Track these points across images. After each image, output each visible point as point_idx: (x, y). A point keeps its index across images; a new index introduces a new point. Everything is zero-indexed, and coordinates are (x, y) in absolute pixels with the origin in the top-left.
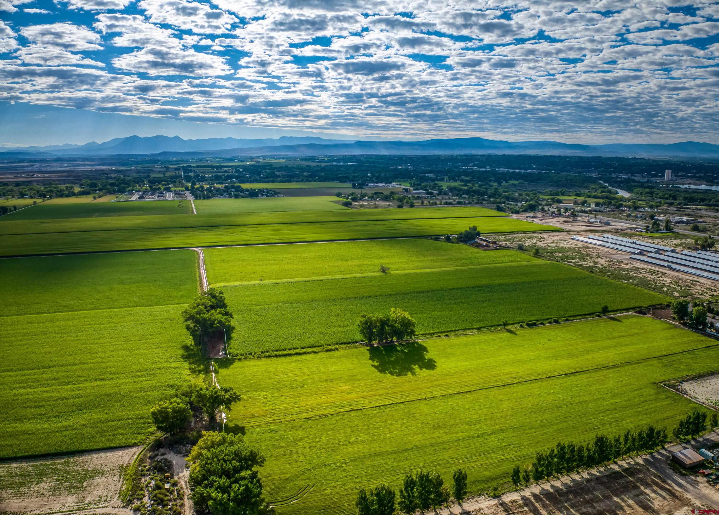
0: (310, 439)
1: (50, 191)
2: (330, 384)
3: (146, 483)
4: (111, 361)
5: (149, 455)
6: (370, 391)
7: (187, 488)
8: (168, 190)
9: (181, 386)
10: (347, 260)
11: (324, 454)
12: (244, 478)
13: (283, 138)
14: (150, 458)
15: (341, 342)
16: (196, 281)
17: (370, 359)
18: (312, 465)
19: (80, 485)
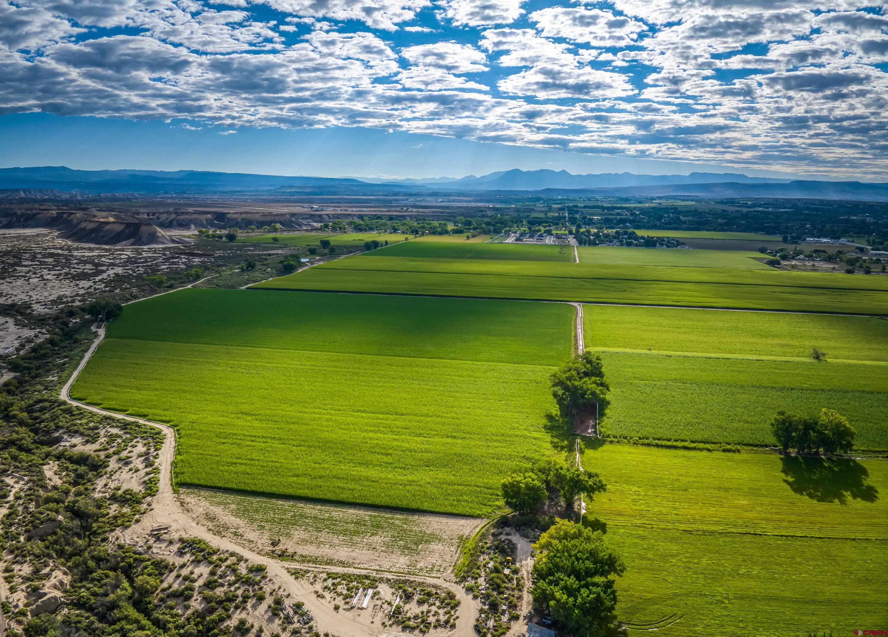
0: (686, 557)
1: (423, 227)
2: (722, 494)
3: (484, 562)
4: (466, 418)
5: (492, 531)
6: (777, 513)
7: (528, 579)
8: (549, 233)
9: (539, 460)
10: (766, 337)
11: (701, 581)
12: (596, 585)
13: (693, 175)
14: (493, 535)
15: (745, 442)
16: (570, 341)
17: (782, 471)
18: (684, 591)
19: (414, 547)
